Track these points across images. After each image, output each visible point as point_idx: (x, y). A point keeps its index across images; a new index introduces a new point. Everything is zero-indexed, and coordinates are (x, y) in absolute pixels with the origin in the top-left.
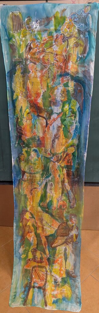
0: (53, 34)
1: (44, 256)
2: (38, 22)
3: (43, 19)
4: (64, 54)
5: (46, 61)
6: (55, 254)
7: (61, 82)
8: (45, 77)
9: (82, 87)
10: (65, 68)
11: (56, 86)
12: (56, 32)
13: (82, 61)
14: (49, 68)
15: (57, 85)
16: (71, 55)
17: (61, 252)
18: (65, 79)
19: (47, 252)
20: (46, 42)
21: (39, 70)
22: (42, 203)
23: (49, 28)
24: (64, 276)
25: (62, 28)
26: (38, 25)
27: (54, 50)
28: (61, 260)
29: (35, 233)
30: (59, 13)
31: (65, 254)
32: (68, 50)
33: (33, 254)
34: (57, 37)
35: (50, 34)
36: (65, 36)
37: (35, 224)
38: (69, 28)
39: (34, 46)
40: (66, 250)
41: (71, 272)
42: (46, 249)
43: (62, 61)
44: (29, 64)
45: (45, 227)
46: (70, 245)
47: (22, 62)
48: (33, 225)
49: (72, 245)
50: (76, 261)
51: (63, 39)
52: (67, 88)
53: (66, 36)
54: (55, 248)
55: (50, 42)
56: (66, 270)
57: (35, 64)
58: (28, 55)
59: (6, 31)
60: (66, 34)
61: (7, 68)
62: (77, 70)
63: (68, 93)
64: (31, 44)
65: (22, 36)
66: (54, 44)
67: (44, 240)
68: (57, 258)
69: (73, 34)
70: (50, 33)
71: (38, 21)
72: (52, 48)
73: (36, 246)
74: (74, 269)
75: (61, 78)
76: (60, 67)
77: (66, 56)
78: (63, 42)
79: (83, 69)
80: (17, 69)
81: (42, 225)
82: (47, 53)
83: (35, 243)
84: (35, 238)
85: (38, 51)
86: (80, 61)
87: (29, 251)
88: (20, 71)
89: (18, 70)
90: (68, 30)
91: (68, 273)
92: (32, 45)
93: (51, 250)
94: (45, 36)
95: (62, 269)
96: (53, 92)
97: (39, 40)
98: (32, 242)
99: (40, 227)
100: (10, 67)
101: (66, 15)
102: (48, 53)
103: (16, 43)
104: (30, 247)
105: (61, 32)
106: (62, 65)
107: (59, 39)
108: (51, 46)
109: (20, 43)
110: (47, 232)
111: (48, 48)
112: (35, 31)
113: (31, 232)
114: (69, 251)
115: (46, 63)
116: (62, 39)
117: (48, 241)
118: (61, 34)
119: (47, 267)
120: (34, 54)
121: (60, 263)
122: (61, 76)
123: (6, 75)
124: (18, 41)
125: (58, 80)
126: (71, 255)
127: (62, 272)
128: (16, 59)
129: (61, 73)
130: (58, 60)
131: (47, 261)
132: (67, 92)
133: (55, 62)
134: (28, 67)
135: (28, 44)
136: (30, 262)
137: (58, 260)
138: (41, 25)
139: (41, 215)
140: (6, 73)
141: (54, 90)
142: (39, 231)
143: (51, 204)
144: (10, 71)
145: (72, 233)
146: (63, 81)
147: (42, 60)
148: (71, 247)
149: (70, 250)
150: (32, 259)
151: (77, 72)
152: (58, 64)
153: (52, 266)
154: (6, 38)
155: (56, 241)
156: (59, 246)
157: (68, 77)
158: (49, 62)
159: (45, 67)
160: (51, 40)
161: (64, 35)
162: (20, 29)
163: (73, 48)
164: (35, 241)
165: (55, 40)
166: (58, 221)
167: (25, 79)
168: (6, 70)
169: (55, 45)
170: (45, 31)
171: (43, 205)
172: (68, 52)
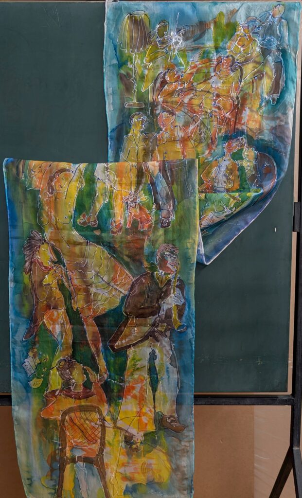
0: (212, 55)
1: (94, 377)
2: (181, 33)
3: (192, 26)
4: (234, 94)
5: (196, 108)
6: (125, 370)
7: (226, 150)
8: (192, 141)
9: (273, 160)
10: (235, 122)
11: (216, 160)
12: (216, 52)
13: (270, 107)
14: (202, 123)
15: (218, 158)
16: (247, 96)
17: (139, 364)
18: (234, 145)
19: (102, 363)
20: (197, 70)
21: (181, 125)
22: (81, 217)
23: (203, 44)
24: (151, 428)
25: (228, 44)
26: (181, 38)
27: (212, 87)
28: (142, 388)
29: (67, 310)
30: (224, 15)
31: (152, 370)
32: (242, 87)
33: (62, 375)
34: (219, 61)
35: (206, 56)
36: (236, 60)
37: (66, 284)
38: (243, 46)
39: (170, 79)
40: (153, 356)
41: (169, 418)
42: (98, 356)
43: (229, 108)
44: (159, 114)
45: (93, 290)
46: (165, 341)
47: (144, 111)
48: (61, 287)
49: (170, 339)
50: (182, 387)
51: (232, 65)
52: (239, 162)
53: (238, 60)
54: (122, 352)
55: (205, 70)
56: (156, 413)
57: (172, 114)
58: (159, 97)
59: (115, 49)
60: (237, 57)
61: (112, 121)
62: (260, 126)
63: (242, 173)
64: (165, 74)
65: (148, 59)
66: (212, 74)
67: (91, 329)
68: (129, 382)
69: (251, 55)
70: (204, 53)
71: (180, 30)
72: (209, 83)
73: (70, 352)
74: (177, 411)
75: (227, 144)
76: (223, 121)
77: (237, 98)
78: (232, 70)
79: (273, 124)
80: (133, 123)
81: (85, 282)
82: (198, 93)
83: (67, 343)
84: (68, 327)
85: (179, 88)
86: (267, 108)
87: (51, 368)
88: (138, 129)
89: (135, 125)
90: (242, 49)
91: (160, 421)
92: (166, 77)
93: (112, 360)
94: (195, 59)
95: (144, 410)
96: (209, 173)
97: (183, 66)
98: (59, 339)
99: (79, 290)
100: (117, 119)
101: (238, 20)
102: (201, 93)
103: (135, 71)
104: (53, 354)
105: (227, 52)
106: (230, 117)
107: (223, 65)
108: (207, 78)
109: (142, 72)
110: (99, 303)
111: (200, 83)
112: (174, 49)
113: (55, 308)
114: (162, 359)
115: (195, 112)
116: (229, 65)
117: (102, 332)
118: (228, 57)
119: (102, 409)
120: (171, 94)
121: (138, 394)
122: (227, 138)
123: (109, 134)
124: (139, 68)
125: (220, 147)
126: (168, 371)
127: (144, 419)
128: (131, 103)
129: (226, 132)
130: (221, 107)
131: (102, 391)
132: (238, 170)
133: (214, 109)
134: (156, 121)
135: (159, 75)
136: (54, 399)
137: (133, 388)
138: (186, 39)
139: (81, 253)
140: (109, 131)
141: (211, 167)
142: (79, 303)
143: (109, 215)
144: (117, 127)
145: (167, 304)
146: (230, 148)
147: (187, 106)
148: (168, 348)
149: (165, 357)
150: (61, 391)
151: (261, 131)
152: (220, 114)
153: (117, 405)
154: (115, 61)
155: (126, 330)
156: (134, 345)
157: (242, 139)
158: (203, 109)
159: (194, 120)
160: (207, 67)
161: (234, 59)
162: (145, 47)
163: (253, 83)
164: (66, 334)
165: (216, 67)
166: (130, 269)
167: (150, 144)
168: (109, 126)
169: (216, 77)
170: (194, 50)
171: (84, 223)
172: (241, 90)
